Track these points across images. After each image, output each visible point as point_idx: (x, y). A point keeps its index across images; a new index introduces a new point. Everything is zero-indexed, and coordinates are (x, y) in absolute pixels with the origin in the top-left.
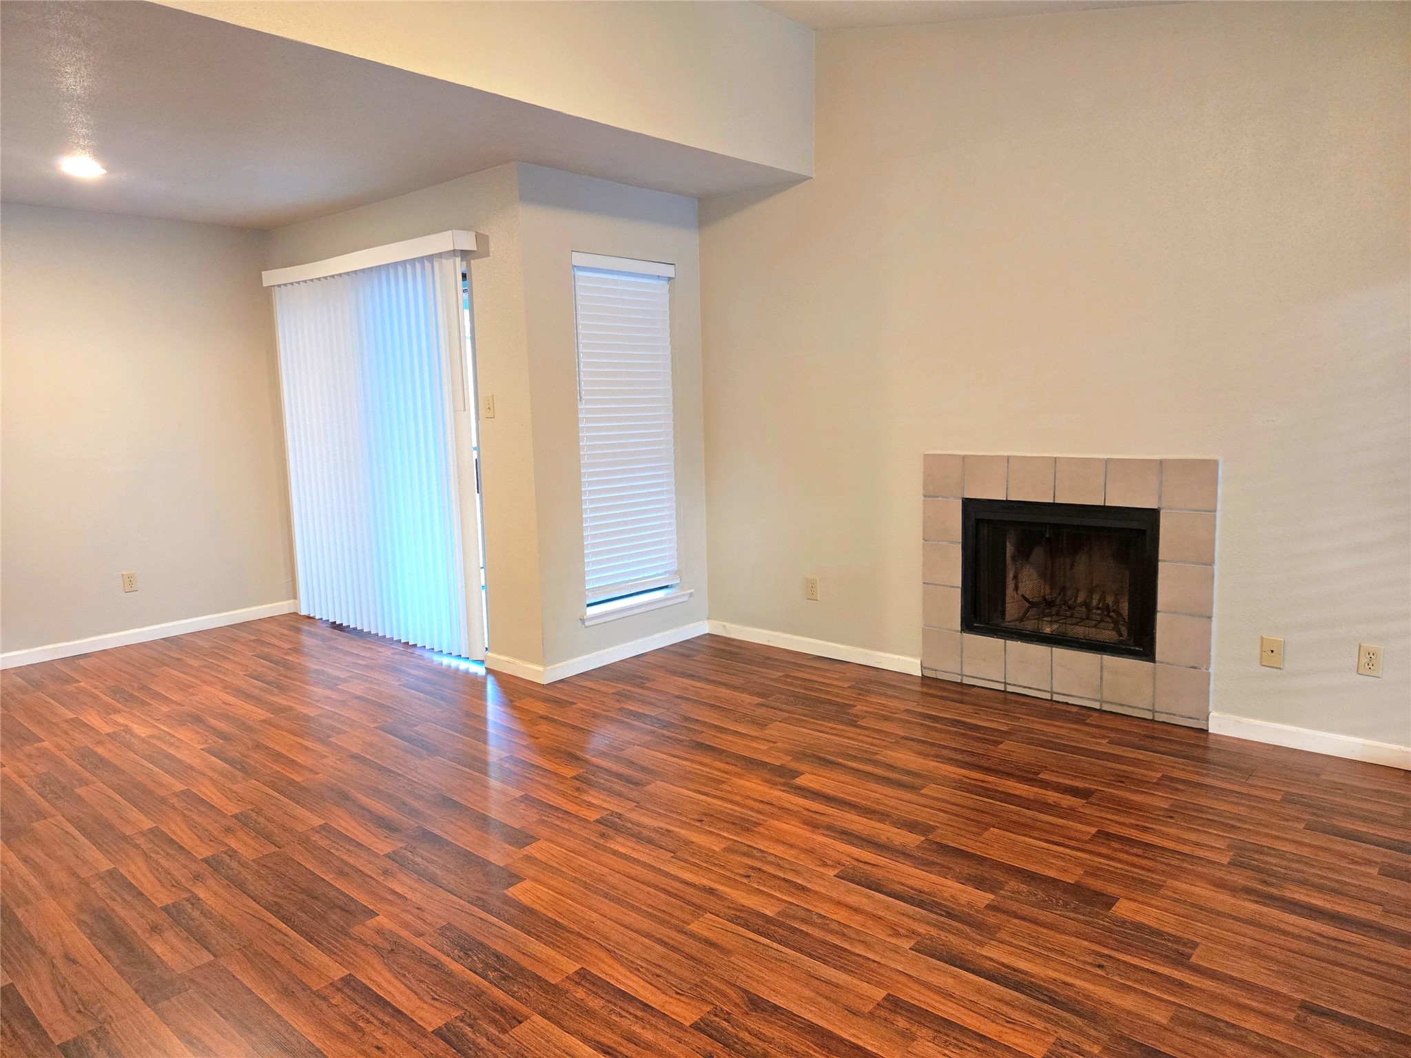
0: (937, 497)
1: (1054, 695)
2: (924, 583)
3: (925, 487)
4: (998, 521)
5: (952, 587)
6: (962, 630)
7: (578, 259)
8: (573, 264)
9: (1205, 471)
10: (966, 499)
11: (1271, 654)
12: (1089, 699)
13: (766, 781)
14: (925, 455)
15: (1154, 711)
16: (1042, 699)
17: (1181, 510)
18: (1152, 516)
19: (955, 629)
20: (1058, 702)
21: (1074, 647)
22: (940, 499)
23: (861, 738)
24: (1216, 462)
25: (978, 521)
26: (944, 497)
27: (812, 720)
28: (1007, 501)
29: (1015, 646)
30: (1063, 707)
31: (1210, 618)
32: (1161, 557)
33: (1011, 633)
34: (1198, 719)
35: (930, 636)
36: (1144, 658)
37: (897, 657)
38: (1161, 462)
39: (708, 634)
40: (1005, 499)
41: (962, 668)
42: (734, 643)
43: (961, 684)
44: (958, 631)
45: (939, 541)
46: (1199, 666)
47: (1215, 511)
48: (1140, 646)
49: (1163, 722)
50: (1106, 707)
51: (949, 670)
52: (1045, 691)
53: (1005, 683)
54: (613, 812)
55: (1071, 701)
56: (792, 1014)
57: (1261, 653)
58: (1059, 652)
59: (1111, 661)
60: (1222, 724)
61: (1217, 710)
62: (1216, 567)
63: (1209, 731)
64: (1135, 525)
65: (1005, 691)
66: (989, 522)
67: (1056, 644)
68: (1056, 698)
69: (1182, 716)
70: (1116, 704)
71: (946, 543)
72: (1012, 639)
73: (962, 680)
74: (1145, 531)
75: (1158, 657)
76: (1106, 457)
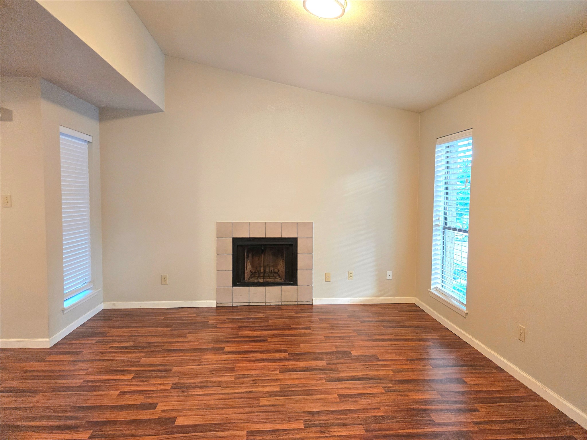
0: (222, 238)
1: (266, 303)
2: (217, 271)
3: (217, 234)
4: (244, 245)
5: (229, 271)
6: (232, 286)
7: (62, 129)
8: (60, 131)
9: (309, 225)
10: (234, 238)
11: (327, 278)
12: (277, 302)
13: (215, 354)
14: (217, 222)
15: (297, 302)
16: (262, 305)
17: (303, 237)
18: (295, 240)
19: (230, 286)
20: (267, 305)
21: (272, 285)
22: (224, 238)
23: (225, 331)
24: (312, 222)
25: (238, 246)
26: (225, 238)
27: (199, 330)
28: (249, 238)
29: (253, 289)
30: (270, 306)
31: (312, 269)
32: (298, 252)
33: (251, 284)
34: (310, 301)
35: (219, 290)
36: (294, 285)
37: (205, 301)
38: (297, 223)
39: (104, 309)
40: (248, 237)
41: (233, 300)
42: (123, 310)
43: (233, 306)
44: (231, 287)
45: (223, 254)
46: (309, 285)
47: (312, 237)
48: (292, 281)
49: (300, 305)
50: (283, 304)
51: (227, 301)
52: (263, 302)
53: (249, 303)
54: (173, 383)
55: (272, 304)
56: (324, 411)
57: (325, 278)
58: (267, 288)
59: (284, 288)
60: (317, 301)
61: (314, 297)
62: (313, 254)
63: (313, 304)
64: (290, 243)
65: (249, 306)
66: (241, 246)
67: (267, 285)
68: (267, 304)
69: (305, 301)
70: (285, 302)
71: (226, 255)
72: (251, 286)
73: (233, 305)
74: (293, 244)
75: (298, 284)
76: (281, 222)
